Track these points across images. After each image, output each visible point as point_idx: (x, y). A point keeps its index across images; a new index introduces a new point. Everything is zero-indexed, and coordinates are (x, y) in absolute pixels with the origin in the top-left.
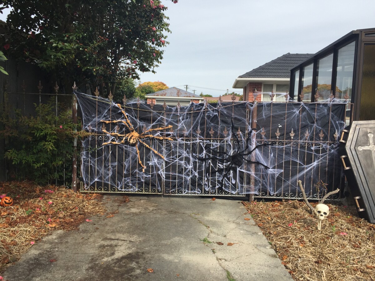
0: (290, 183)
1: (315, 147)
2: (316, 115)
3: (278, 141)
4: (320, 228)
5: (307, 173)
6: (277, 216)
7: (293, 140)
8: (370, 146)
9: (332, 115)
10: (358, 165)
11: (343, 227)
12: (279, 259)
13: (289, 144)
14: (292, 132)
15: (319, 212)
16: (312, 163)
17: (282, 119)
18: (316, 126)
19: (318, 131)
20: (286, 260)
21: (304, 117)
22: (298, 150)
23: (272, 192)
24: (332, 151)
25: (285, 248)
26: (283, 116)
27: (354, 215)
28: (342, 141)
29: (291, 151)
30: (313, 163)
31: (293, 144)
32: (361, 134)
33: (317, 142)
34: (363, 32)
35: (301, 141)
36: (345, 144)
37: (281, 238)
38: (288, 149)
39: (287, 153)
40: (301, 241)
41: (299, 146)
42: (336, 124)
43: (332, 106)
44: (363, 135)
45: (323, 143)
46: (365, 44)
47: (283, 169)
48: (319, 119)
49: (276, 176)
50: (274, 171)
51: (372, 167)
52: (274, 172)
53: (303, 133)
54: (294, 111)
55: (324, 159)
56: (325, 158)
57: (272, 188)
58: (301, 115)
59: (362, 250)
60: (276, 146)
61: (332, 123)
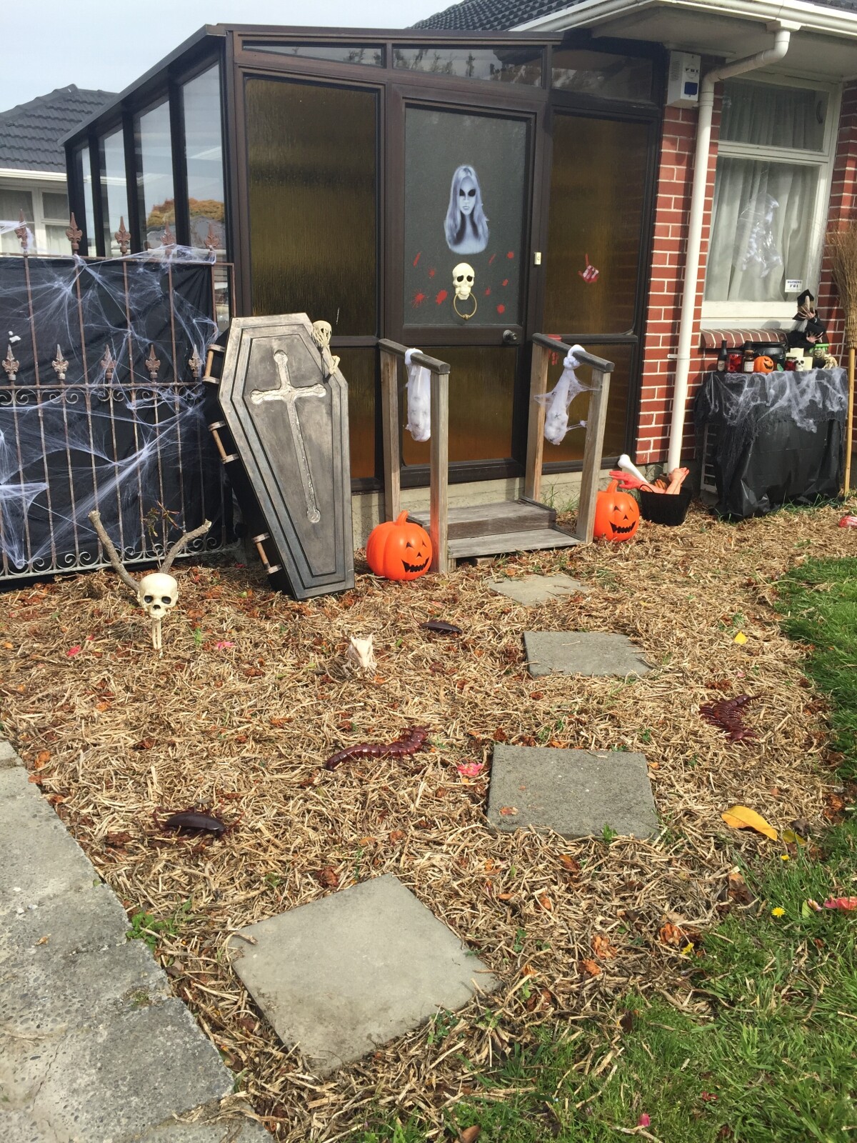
0: (75, 522)
1: (139, 401)
2: (127, 298)
3: (16, 390)
4: (160, 643)
5: (123, 485)
6: (35, 634)
7: (66, 382)
8: (282, 391)
9: (178, 300)
10: (256, 446)
11: (224, 625)
12: (22, 770)
13: (53, 397)
14: (60, 357)
15: (150, 599)
16: (135, 451)
17: (19, 315)
18: (132, 337)
19: (142, 349)
20: (47, 765)
21: (92, 304)
22: (86, 416)
23: (20, 557)
24: (190, 409)
25: (45, 729)
26: (20, 304)
27: (260, 586)
28: (209, 378)
29: (66, 420)
30: (138, 453)
31: (68, 398)
32: (256, 356)
33: (142, 386)
34: (236, 34)
35: (93, 385)
36: (216, 388)
37: (39, 700)
38: (52, 413)
39: (55, 430)
40: (103, 694)
41: (88, 403)
42: (192, 328)
43: (173, 272)
44: (263, 360)
45: (161, 389)
46: (245, 74)
47: (44, 481)
48: (139, 313)
49: (26, 506)
50: (14, 490)
51: (290, 448)
52: (17, 494)
53: (95, 360)
54: (56, 286)
55: (168, 436)
56: (172, 435)
57: (16, 547)
58: (80, 301)
59: (266, 678)
60: (11, 405)
61: (181, 325)
